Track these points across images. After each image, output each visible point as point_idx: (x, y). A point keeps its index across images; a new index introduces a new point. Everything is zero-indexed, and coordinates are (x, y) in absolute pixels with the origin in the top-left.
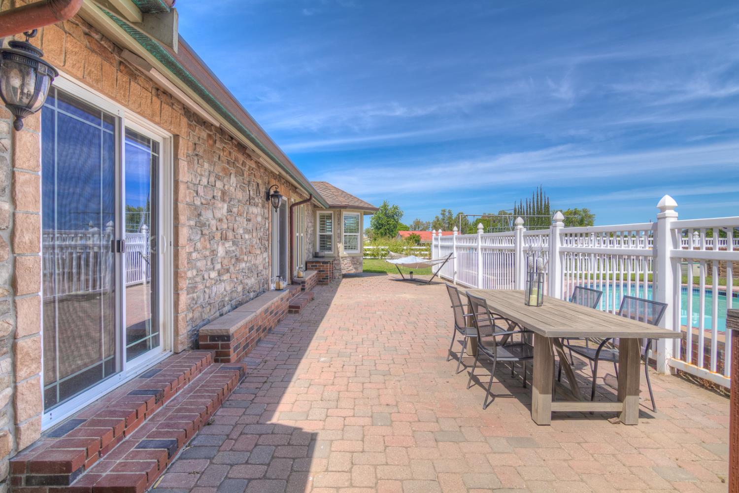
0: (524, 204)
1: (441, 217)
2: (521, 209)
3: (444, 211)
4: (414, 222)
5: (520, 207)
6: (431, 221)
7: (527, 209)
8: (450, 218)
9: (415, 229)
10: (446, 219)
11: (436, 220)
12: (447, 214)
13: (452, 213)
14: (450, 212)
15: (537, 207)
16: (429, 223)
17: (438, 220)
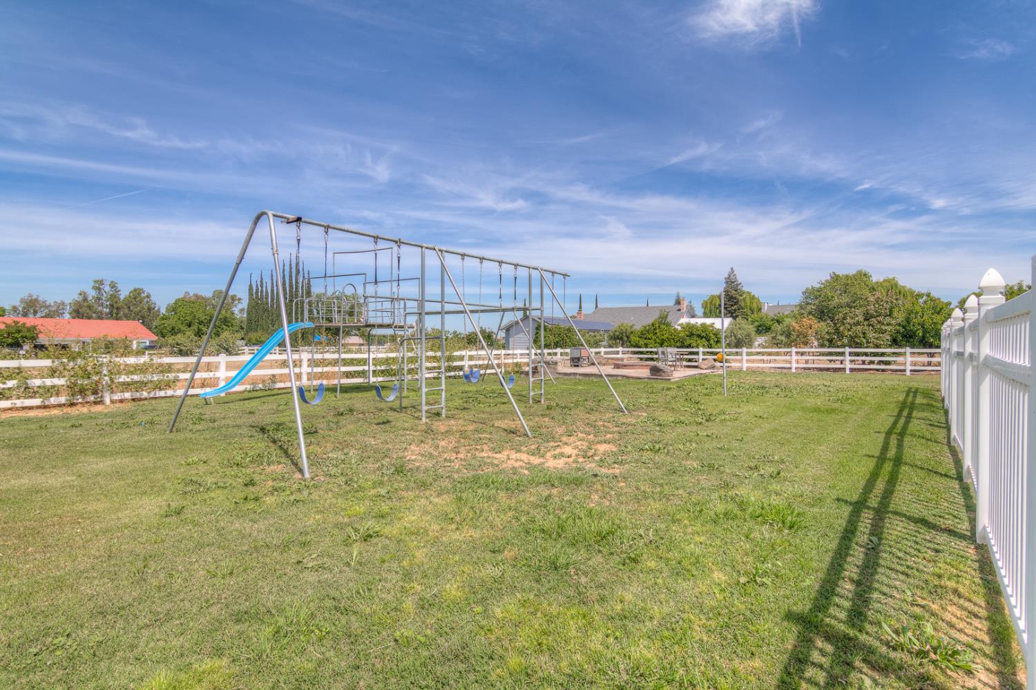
0: (267, 280)
1: (92, 294)
2: (262, 287)
3: (101, 282)
4: (22, 301)
5: (259, 283)
6: (68, 300)
7: (272, 287)
8: (114, 297)
9: (25, 315)
10: (104, 298)
11: (81, 298)
12: (107, 289)
13: (120, 287)
14: (113, 285)
15: (291, 286)
16: (63, 304)
17: (85, 299)
